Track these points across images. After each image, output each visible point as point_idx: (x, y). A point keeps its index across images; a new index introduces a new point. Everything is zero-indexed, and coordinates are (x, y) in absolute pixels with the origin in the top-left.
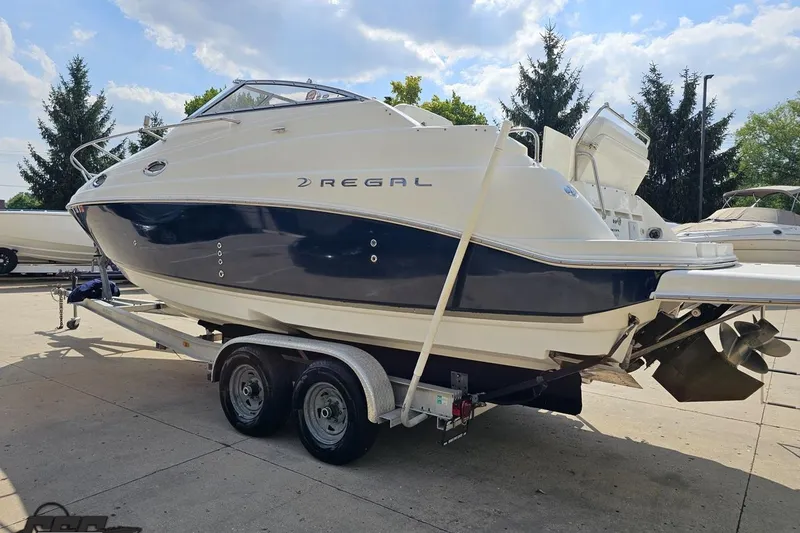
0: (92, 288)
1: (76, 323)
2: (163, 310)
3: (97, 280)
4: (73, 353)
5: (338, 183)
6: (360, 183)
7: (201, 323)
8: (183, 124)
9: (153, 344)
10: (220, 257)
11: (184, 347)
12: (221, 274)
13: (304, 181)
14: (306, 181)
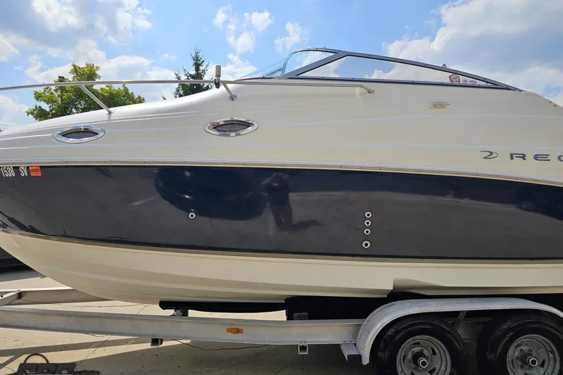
5: (530, 157)
10: (367, 227)
11: (230, 334)
12: (366, 244)
13: (489, 154)
14: (491, 153)
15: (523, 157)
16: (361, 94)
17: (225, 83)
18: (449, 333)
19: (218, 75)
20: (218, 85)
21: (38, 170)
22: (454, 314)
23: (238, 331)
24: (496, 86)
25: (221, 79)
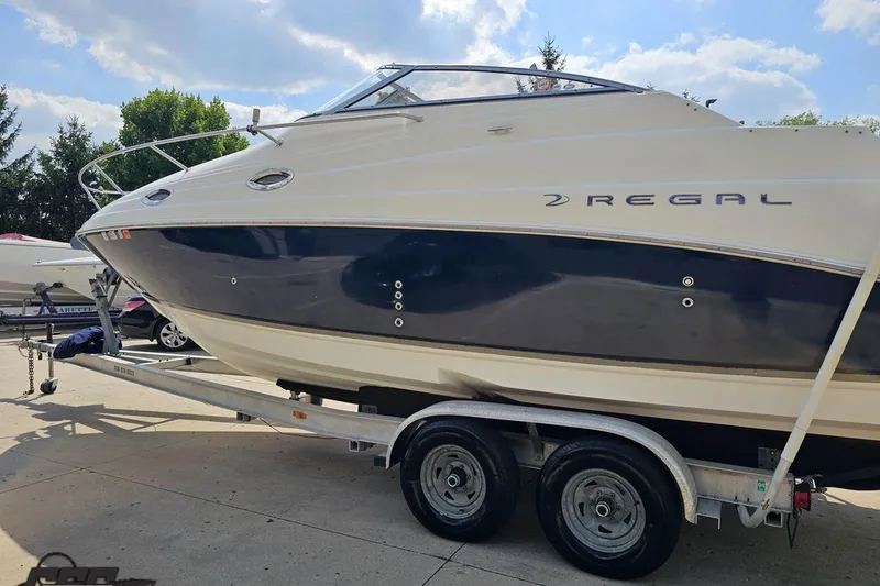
0: (90, 340)
1: (53, 386)
2: (194, 366)
3: (94, 329)
4: (81, 429)
5: (620, 200)
6: (661, 200)
7: (282, 383)
8: (298, 125)
9: (234, 414)
10: (399, 301)
12: (399, 322)
13: (556, 198)
14: (559, 197)
15: (609, 200)
16: (408, 124)
18: (484, 447)
19: (256, 120)
20: (254, 133)
21: (127, 233)
22: (521, 427)
23: (302, 416)
24: (609, 88)
25: (259, 125)
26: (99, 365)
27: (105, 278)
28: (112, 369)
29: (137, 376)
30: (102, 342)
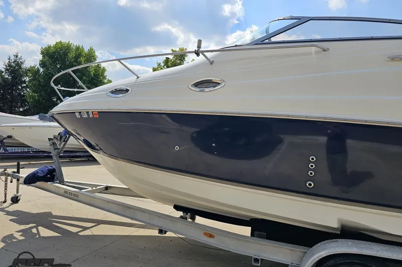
0: (48, 174)
1: (18, 198)
4: (45, 232)
7: (177, 208)
10: (311, 170)
11: (205, 236)
12: (310, 184)
17: (203, 52)
19: (199, 47)
20: (198, 55)
21: (97, 114)
23: (211, 236)
25: (201, 50)
26: (53, 189)
27: (59, 138)
28: (62, 192)
29: (81, 198)
30: (54, 175)
